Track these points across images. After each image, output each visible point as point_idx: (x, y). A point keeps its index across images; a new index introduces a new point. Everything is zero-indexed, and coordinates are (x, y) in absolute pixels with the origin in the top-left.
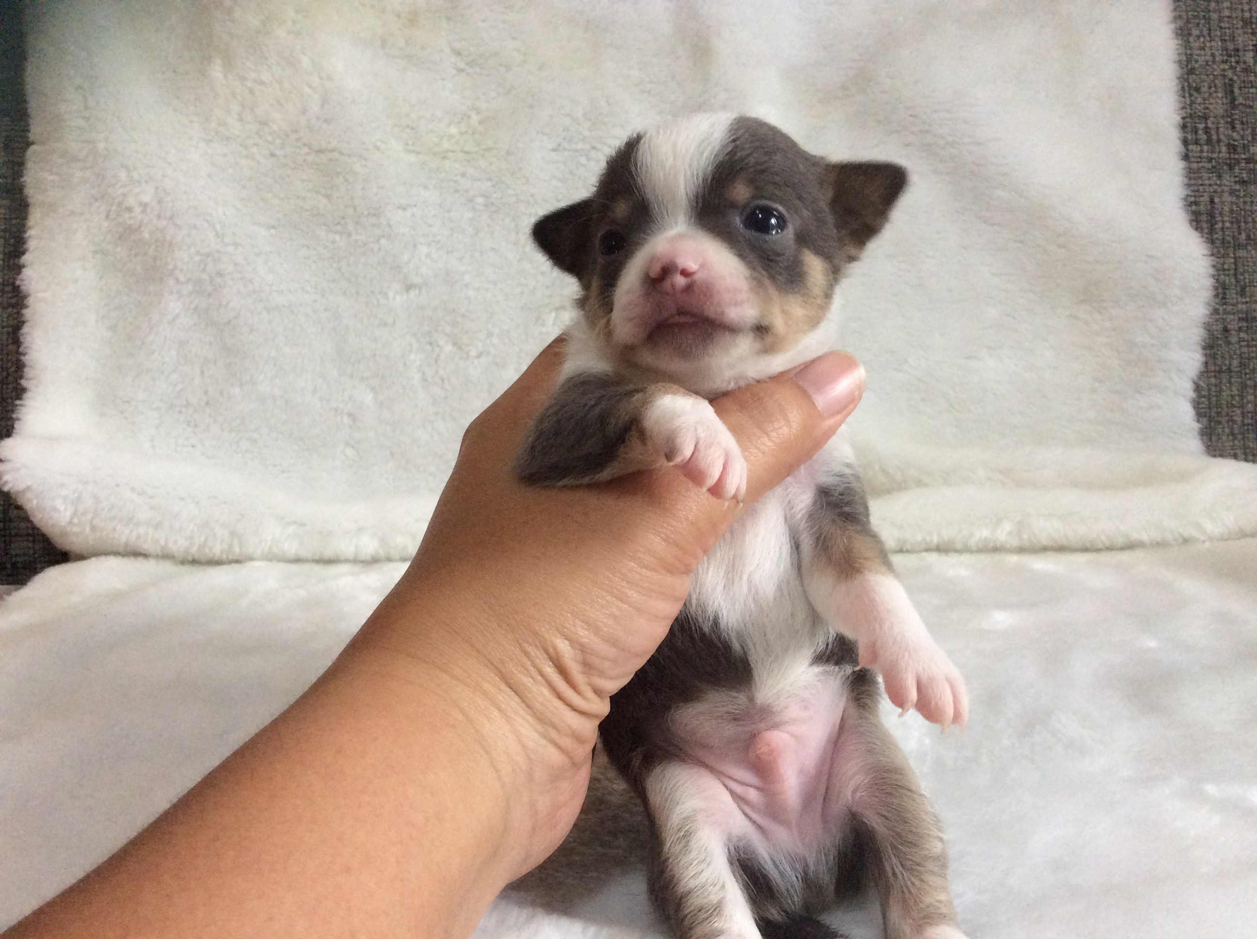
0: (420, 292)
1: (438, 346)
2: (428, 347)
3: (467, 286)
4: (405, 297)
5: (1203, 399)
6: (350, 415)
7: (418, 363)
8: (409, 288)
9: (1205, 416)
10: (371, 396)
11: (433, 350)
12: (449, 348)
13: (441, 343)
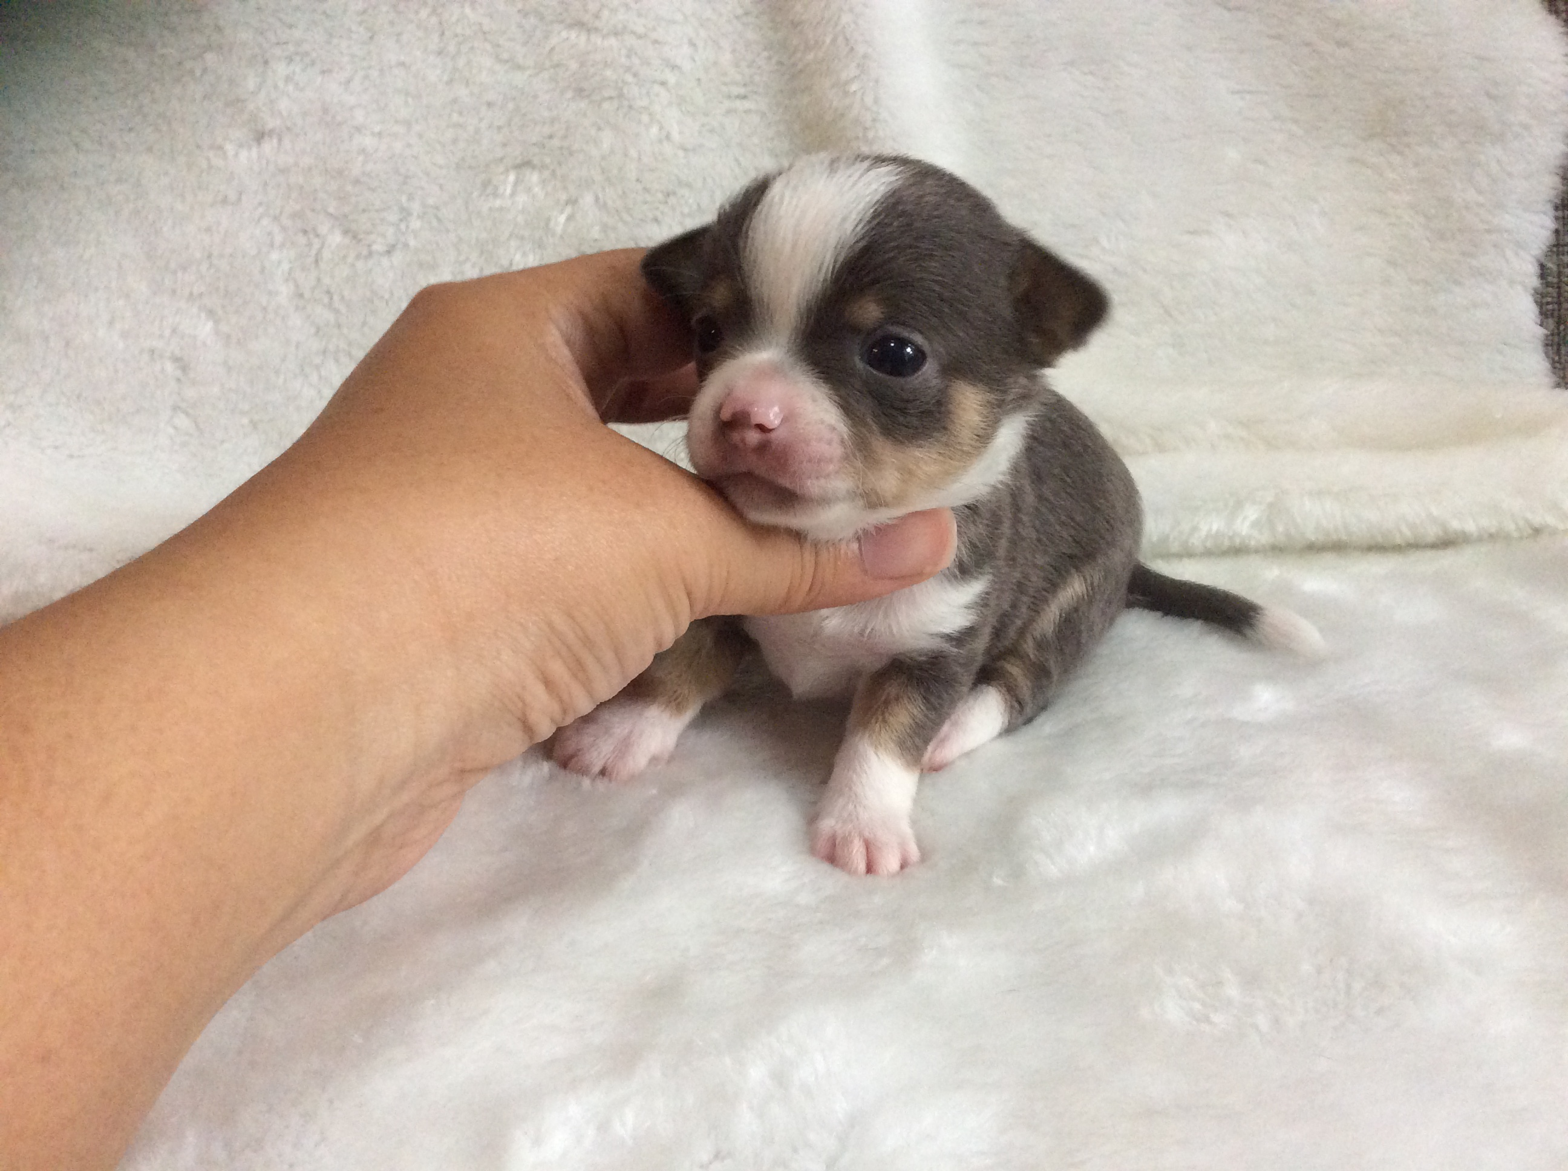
0: (280, 140)
1: (317, 236)
2: (302, 240)
3: (358, 129)
4: (254, 152)
5: (1550, 289)
6: (176, 359)
7: (286, 266)
8: (260, 136)
9: (1552, 315)
10: (210, 325)
11: (309, 245)
12: (336, 238)
13: (323, 229)
